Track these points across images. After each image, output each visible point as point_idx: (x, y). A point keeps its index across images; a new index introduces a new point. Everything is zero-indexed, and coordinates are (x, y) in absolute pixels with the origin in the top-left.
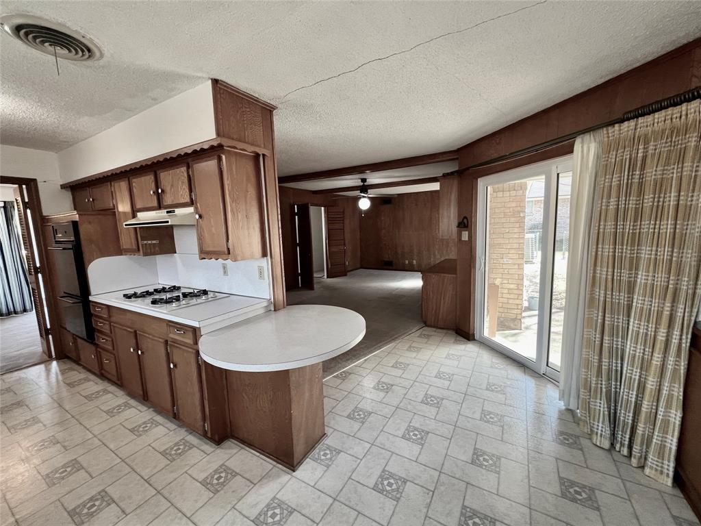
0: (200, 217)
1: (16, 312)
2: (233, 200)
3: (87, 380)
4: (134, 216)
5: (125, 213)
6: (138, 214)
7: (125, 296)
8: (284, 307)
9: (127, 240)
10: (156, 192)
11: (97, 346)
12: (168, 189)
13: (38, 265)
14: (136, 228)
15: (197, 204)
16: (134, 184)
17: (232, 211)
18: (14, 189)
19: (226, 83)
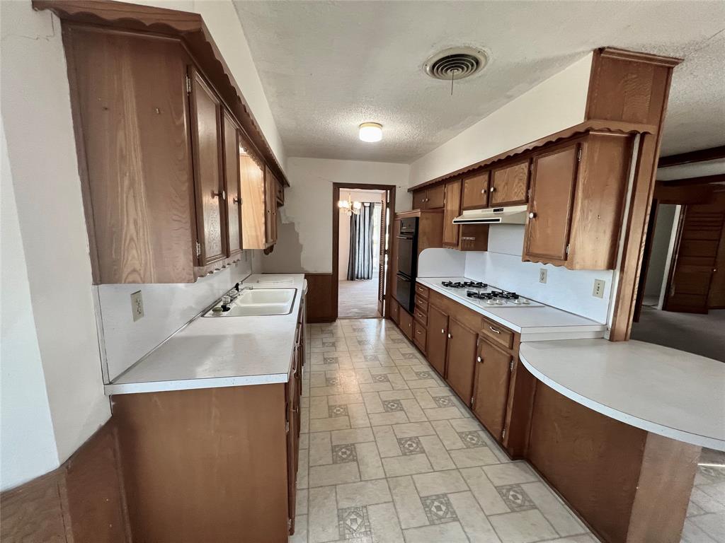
0: (535, 216)
1: (364, 278)
2: (586, 196)
3: (402, 341)
4: (460, 214)
5: (452, 211)
6: (464, 212)
7: (443, 283)
8: (625, 340)
9: (449, 235)
10: (488, 192)
11: (414, 317)
12: (500, 188)
13: (387, 248)
14: (459, 225)
15: (532, 202)
16: (466, 185)
17: (583, 210)
18: (382, 194)
19: (615, 49)
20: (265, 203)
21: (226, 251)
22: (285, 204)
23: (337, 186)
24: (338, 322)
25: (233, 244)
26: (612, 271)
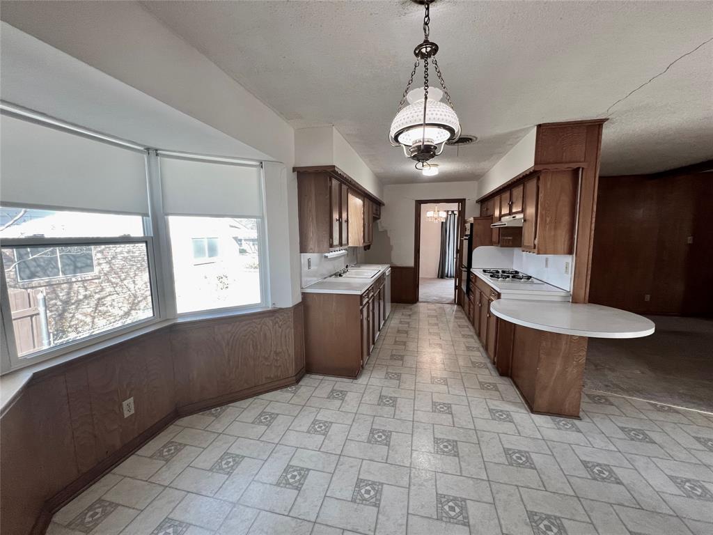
20: (364, 219)
21: (341, 244)
22: (382, 217)
23: (419, 203)
24: (418, 304)
25: (344, 241)
26: (571, 256)
